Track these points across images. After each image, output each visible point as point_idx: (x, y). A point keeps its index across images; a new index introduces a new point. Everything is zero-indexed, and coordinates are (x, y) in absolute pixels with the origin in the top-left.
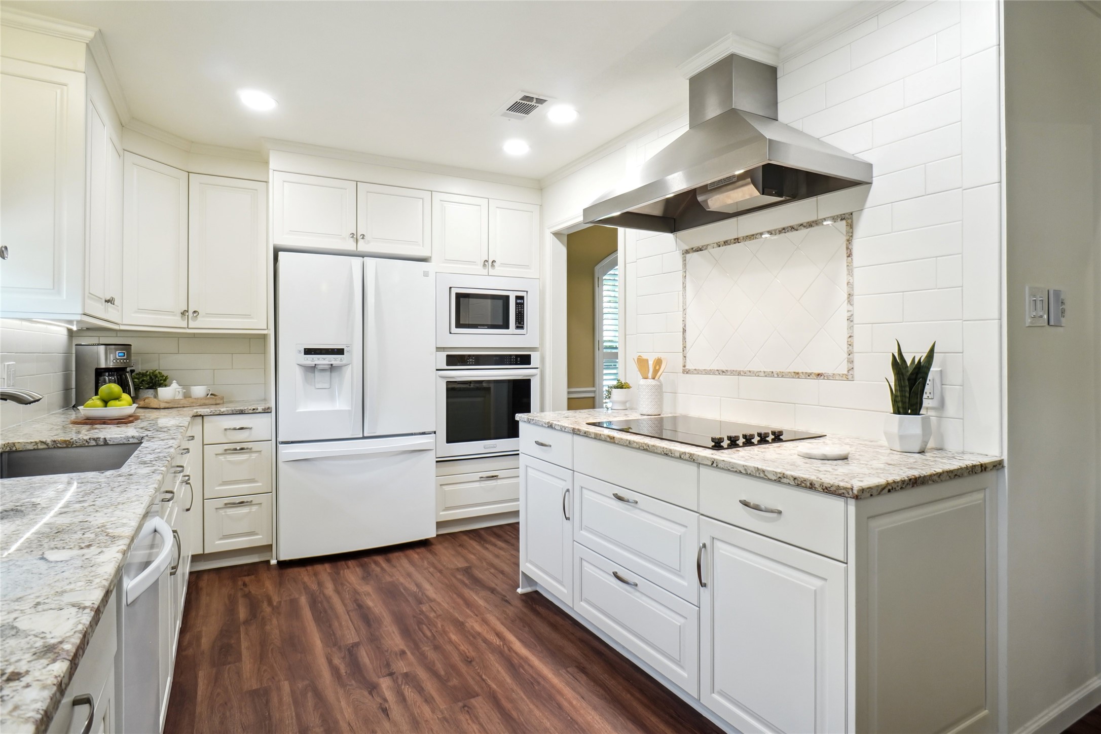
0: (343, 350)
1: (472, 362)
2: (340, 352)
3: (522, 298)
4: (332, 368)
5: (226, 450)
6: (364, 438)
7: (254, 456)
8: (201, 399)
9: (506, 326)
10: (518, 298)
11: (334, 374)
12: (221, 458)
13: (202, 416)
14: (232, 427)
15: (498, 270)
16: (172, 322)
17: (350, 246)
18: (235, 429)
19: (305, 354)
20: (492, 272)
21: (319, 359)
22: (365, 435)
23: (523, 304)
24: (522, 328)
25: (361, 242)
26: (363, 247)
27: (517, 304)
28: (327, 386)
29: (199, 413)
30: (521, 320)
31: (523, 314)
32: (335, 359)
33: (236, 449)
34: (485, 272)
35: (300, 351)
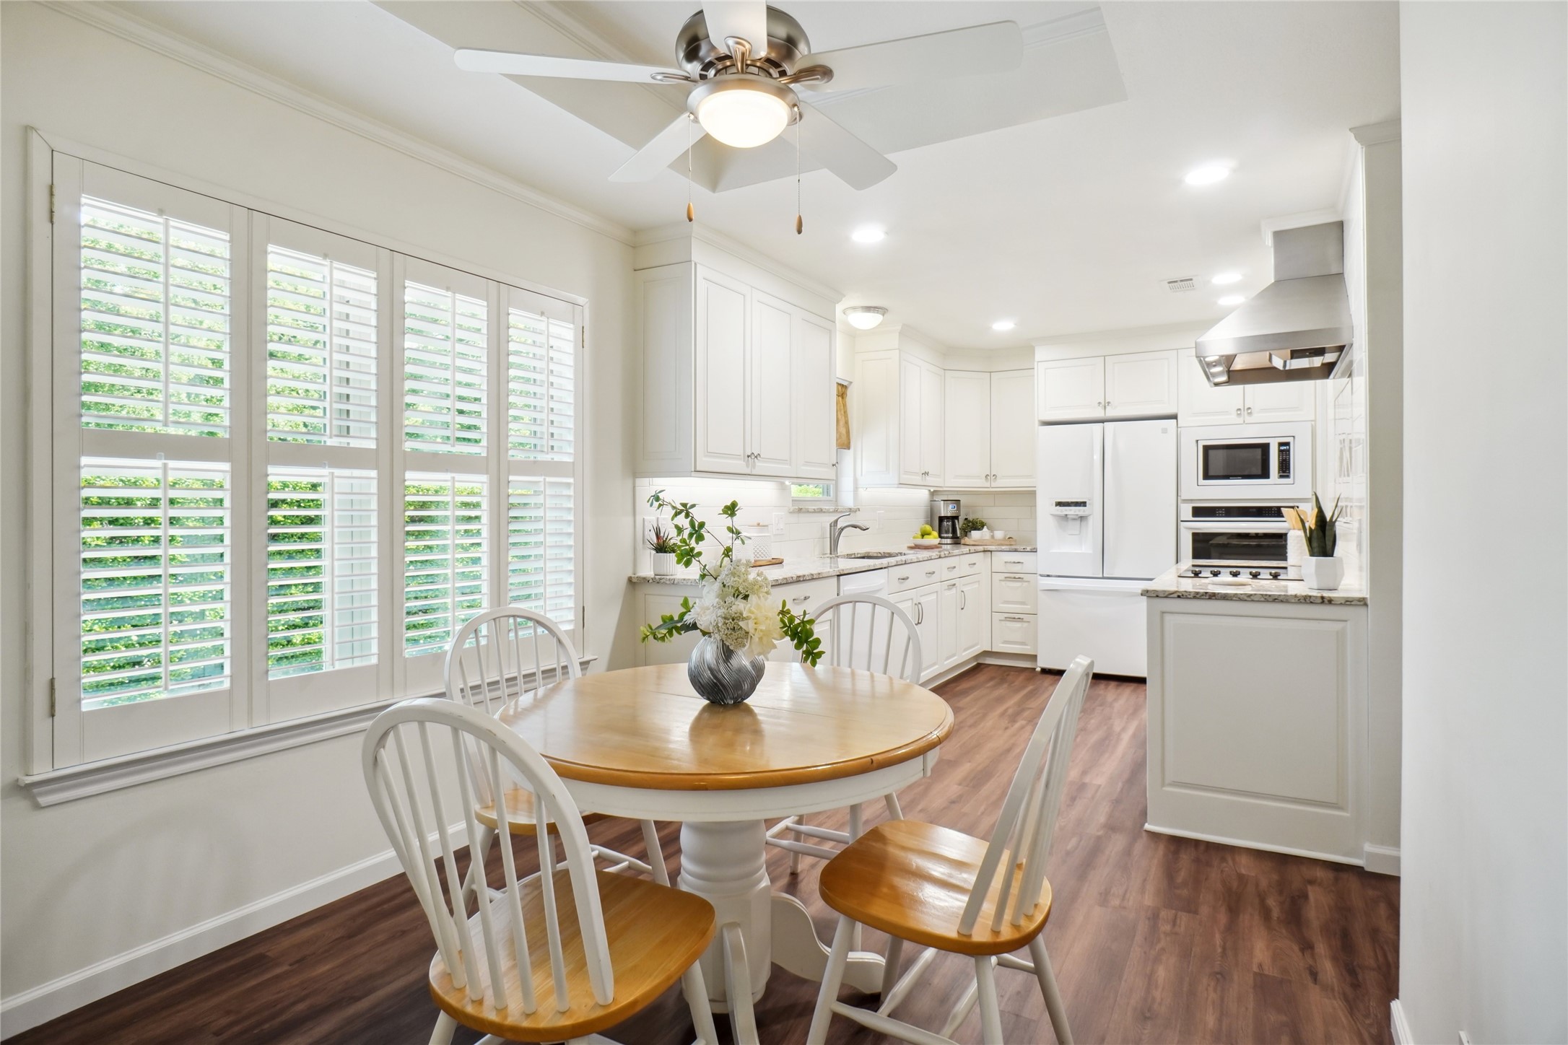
0: (1085, 502)
1: (1222, 514)
2: (1084, 504)
3: (1287, 444)
4: (1082, 518)
5: (1006, 578)
6: (1103, 578)
7: (1025, 584)
8: (1000, 540)
9: (1265, 474)
10: (1281, 444)
11: (1083, 523)
12: (1003, 583)
13: (991, 551)
14: (1012, 561)
15: (1256, 417)
16: (978, 483)
17: (1099, 414)
18: (1014, 563)
19: (1056, 506)
20: (1248, 419)
21: (1066, 510)
22: (1105, 575)
23: (1289, 451)
24: (1288, 477)
25: (1108, 408)
26: (1111, 413)
27: (1280, 451)
28: (1078, 532)
29: (988, 549)
30: (1286, 468)
31: (1289, 461)
32: (1079, 511)
33: (1015, 578)
34: (1240, 420)
35: (1052, 505)
